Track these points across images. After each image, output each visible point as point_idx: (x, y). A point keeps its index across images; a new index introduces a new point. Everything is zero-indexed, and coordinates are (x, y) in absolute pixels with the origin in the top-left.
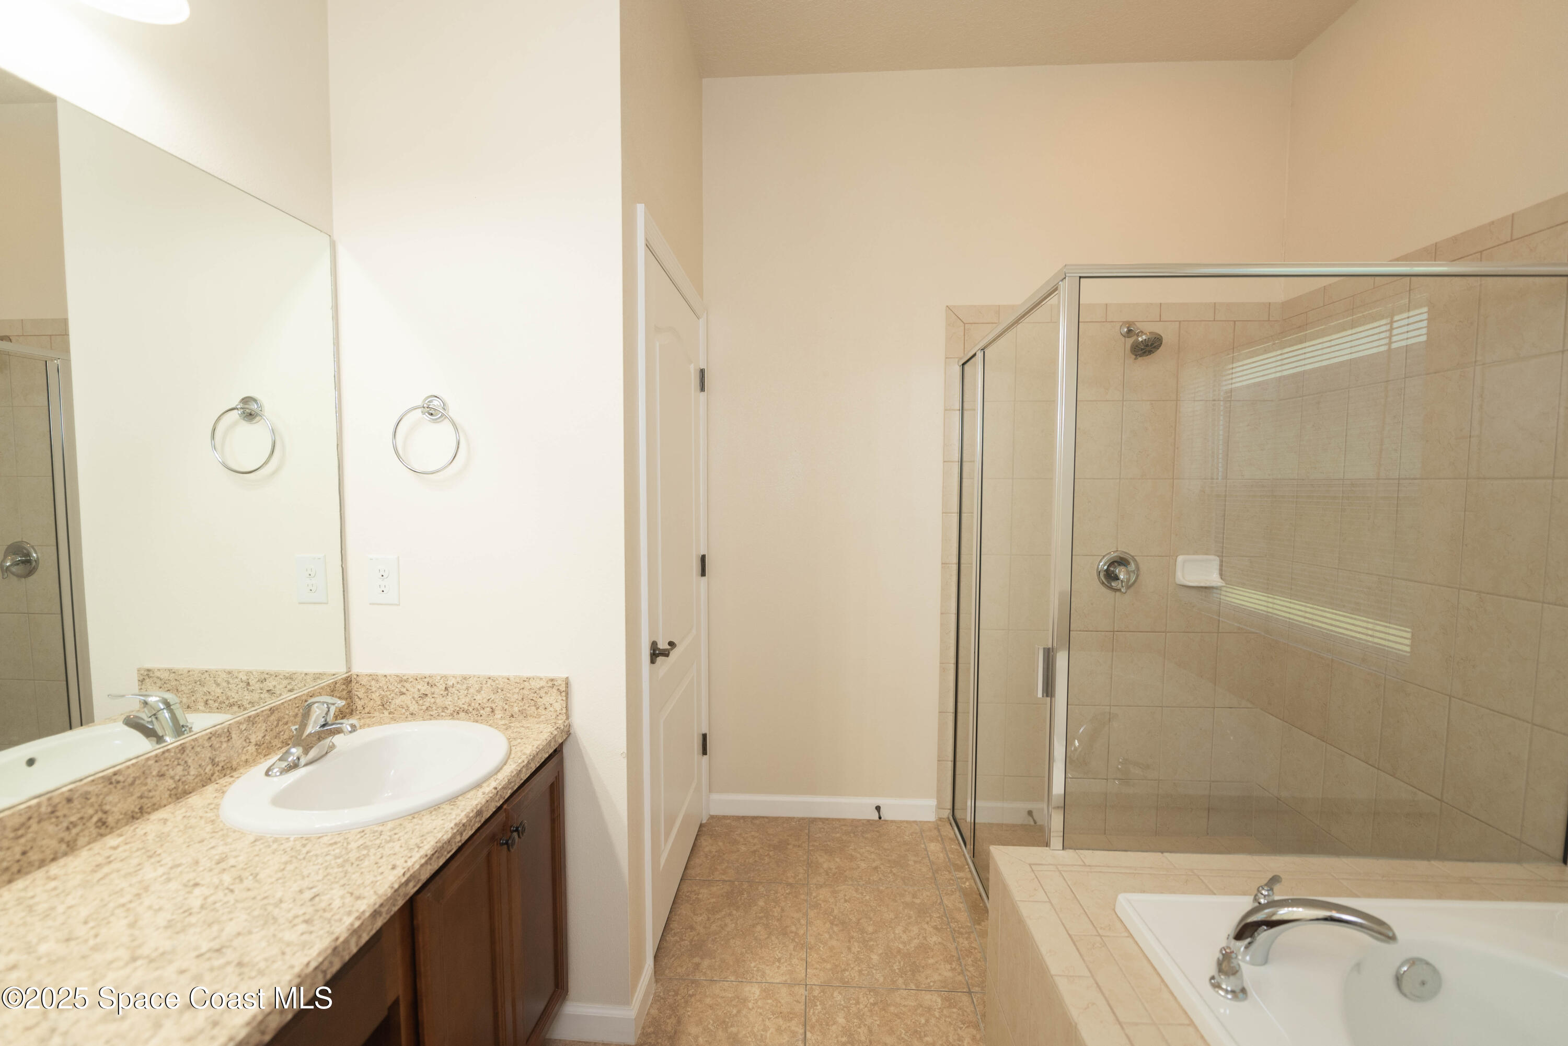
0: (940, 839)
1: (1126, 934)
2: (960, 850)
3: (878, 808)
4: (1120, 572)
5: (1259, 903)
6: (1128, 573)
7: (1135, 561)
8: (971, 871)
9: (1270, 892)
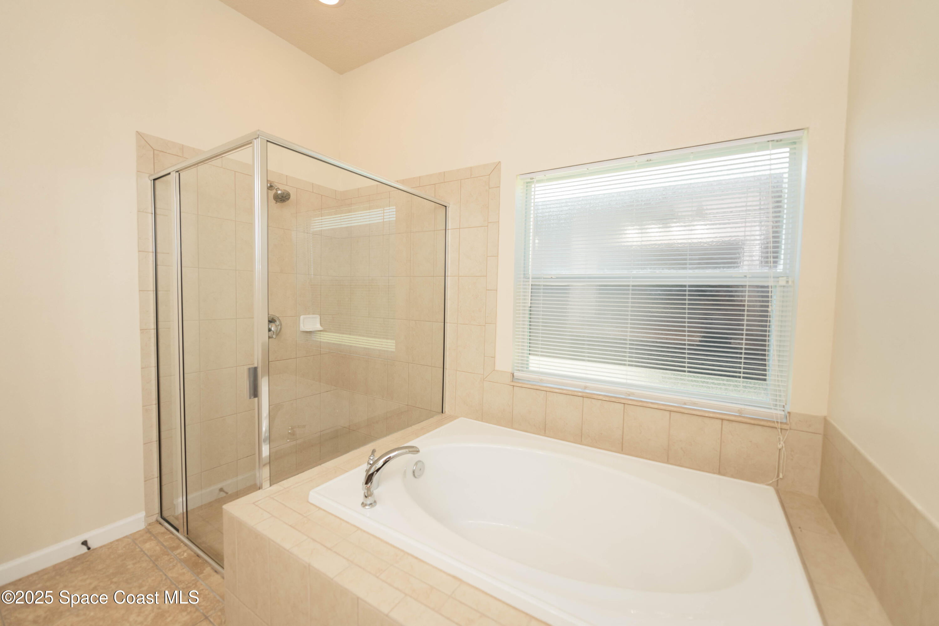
0: (153, 538)
1: (317, 509)
2: (173, 536)
3: (85, 543)
4: (271, 326)
5: (370, 464)
6: (276, 326)
7: (279, 320)
8: (186, 545)
9: (374, 457)
